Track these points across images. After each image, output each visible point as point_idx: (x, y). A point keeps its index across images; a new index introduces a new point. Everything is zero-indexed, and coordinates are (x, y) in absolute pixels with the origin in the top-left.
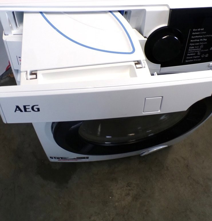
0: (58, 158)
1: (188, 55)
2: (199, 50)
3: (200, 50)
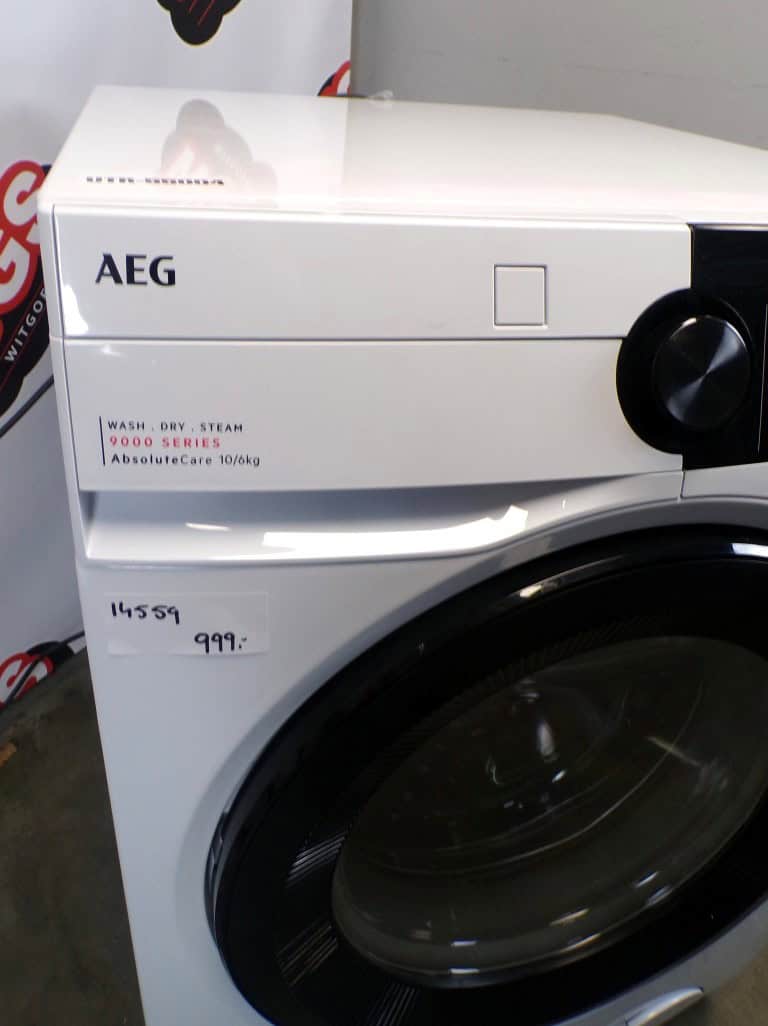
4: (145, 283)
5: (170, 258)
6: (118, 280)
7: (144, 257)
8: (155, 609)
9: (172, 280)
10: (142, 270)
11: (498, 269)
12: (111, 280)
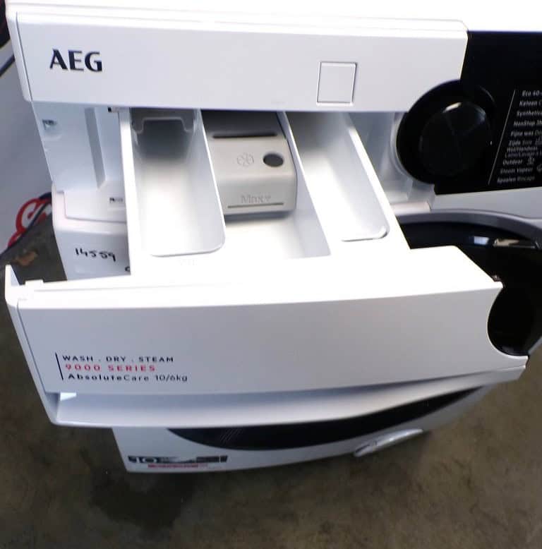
0: (149, 460)
1: (505, 162)
2: (533, 151)
3: (535, 151)
4: (82, 70)
5: (98, 53)
6: (64, 67)
7: (80, 52)
8: (101, 253)
9: (100, 68)
10: (80, 61)
11: (323, 64)
12: (60, 67)
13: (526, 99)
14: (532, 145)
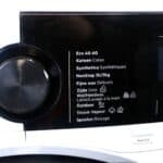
1: (79, 106)
3: (103, 97)
13: (81, 57)
14: (98, 92)
